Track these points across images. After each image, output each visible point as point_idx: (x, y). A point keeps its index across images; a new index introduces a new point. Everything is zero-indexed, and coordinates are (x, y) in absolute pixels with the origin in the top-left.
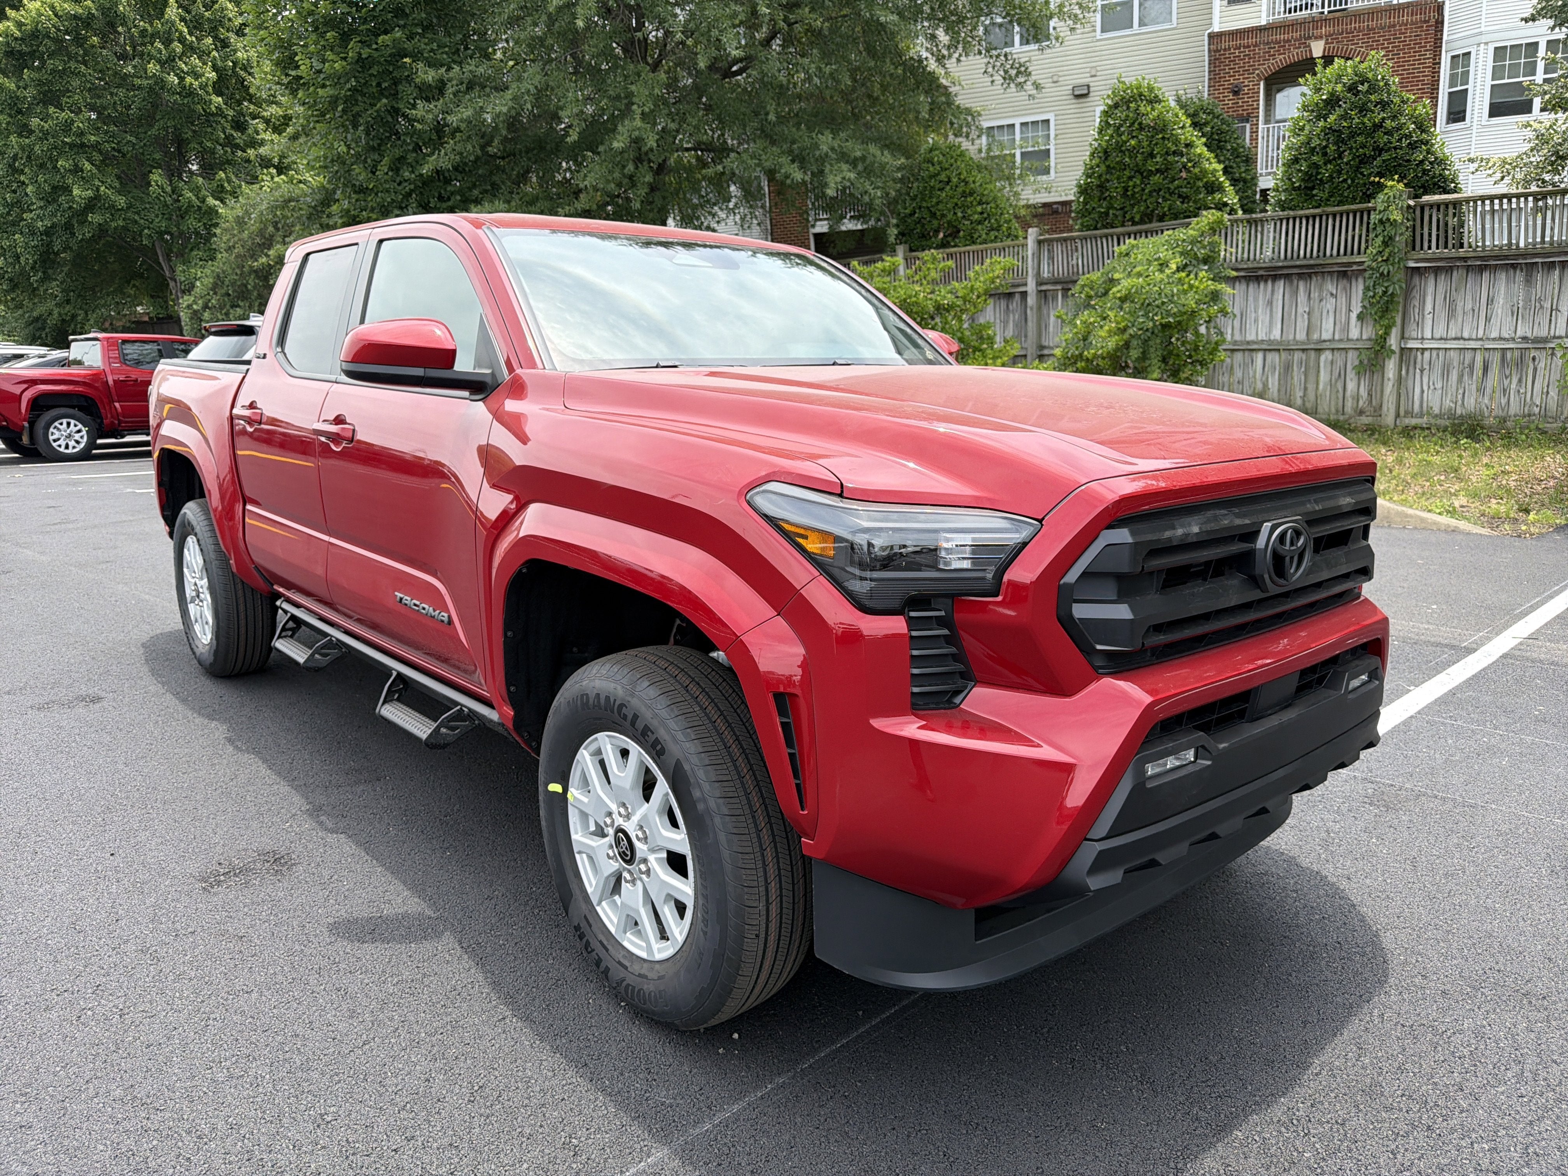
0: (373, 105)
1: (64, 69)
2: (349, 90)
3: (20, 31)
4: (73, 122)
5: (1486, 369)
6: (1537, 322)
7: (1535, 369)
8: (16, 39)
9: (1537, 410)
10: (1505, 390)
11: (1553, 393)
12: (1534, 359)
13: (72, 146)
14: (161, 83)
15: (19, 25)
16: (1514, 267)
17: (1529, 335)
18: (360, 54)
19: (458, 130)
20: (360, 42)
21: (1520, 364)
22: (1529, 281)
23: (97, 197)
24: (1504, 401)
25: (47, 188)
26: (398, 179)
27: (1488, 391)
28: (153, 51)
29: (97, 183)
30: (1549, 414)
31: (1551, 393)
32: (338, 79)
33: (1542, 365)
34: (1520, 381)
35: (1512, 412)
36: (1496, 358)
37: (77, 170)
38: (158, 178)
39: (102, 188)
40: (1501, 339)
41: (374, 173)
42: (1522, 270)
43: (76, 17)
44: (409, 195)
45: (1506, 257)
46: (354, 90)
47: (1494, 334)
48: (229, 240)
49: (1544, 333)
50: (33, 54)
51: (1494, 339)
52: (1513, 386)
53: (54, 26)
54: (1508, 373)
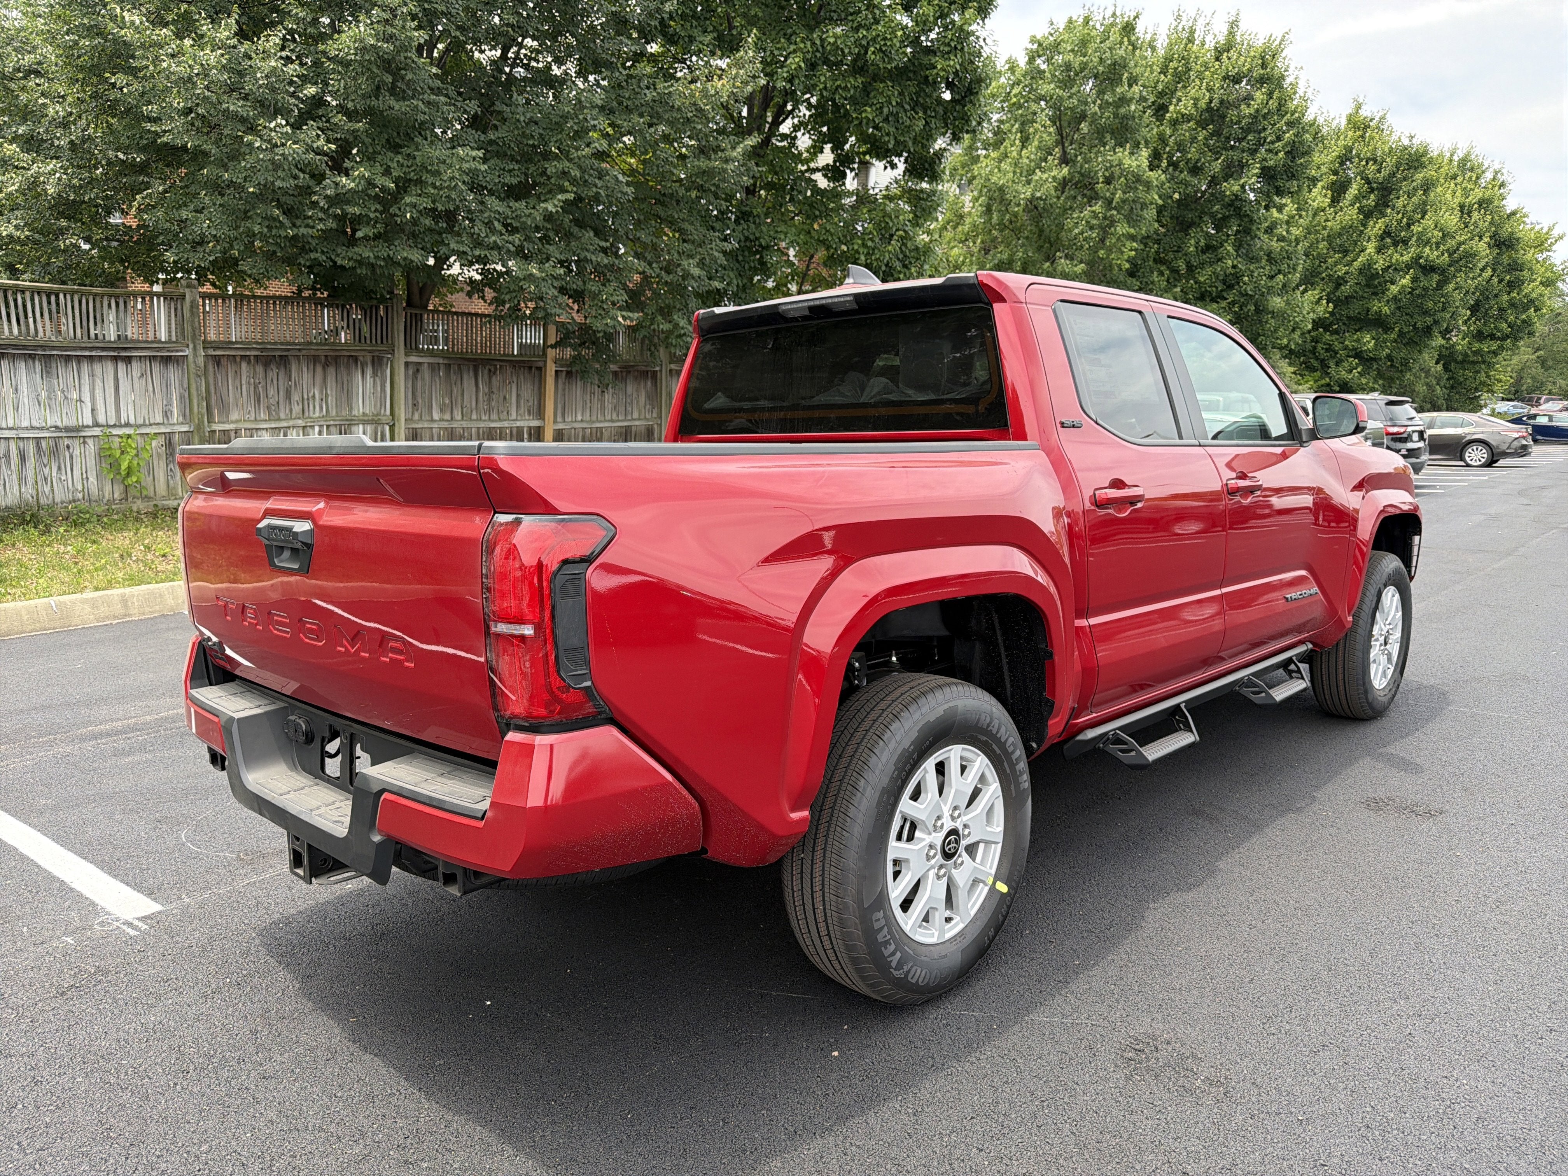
5: (23, 458)
6: (64, 412)
7: (71, 457)
9: (80, 496)
10: (46, 479)
11: (92, 479)
12: (68, 447)
16: (32, 357)
17: (59, 424)
21: (55, 452)
22: (47, 372)
24: (47, 489)
27: (31, 480)
30: (93, 498)
31: (91, 479)
33: (77, 452)
34: (59, 468)
35: (58, 500)
36: (31, 448)
40: (32, 428)
42: (40, 361)
45: (25, 347)
47: (25, 424)
49: (72, 423)
51: (27, 428)
52: (54, 474)
54: (46, 462)
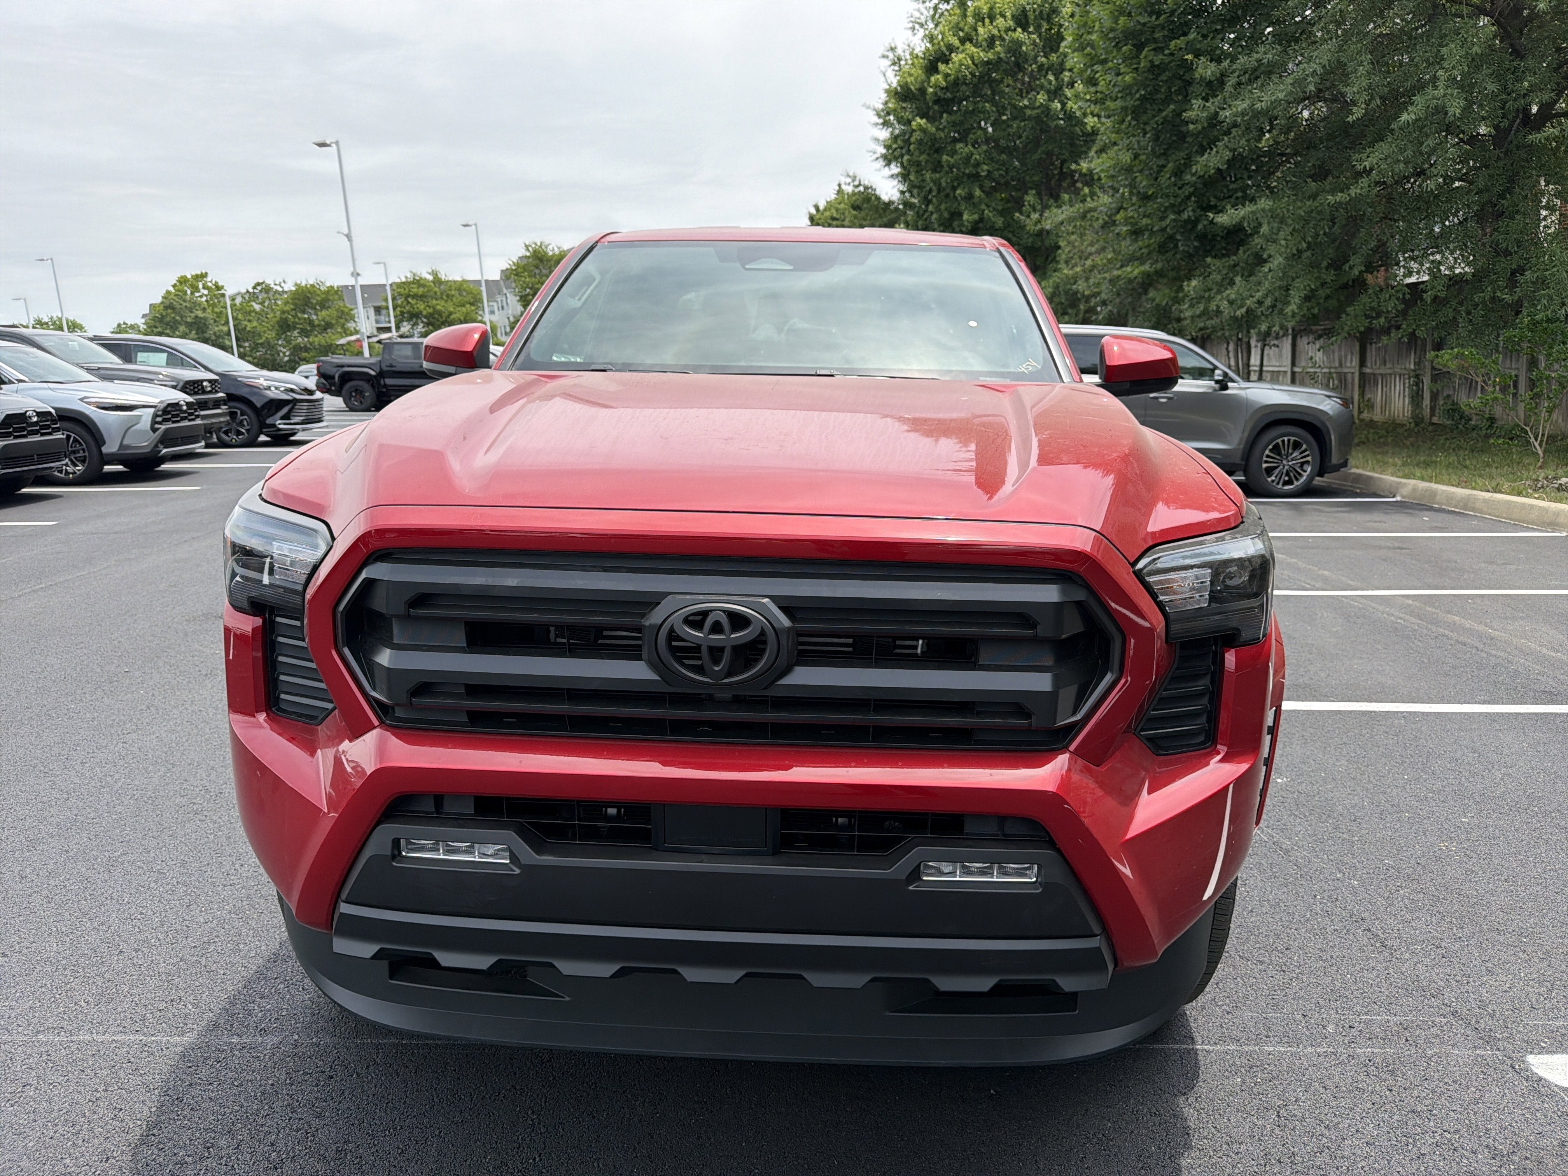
0: (1160, 111)
1: (974, 110)
2: (1138, 99)
3: (946, 81)
4: (972, 154)
8: (942, 89)
13: (970, 176)
14: (1046, 110)
15: (947, 75)
18: (1151, 61)
19: (1235, 125)
20: (1154, 49)
23: (981, 220)
25: (946, 215)
26: (1180, 183)
28: (1046, 84)
29: (983, 207)
32: (1127, 91)
37: (970, 197)
38: (1032, 199)
39: (986, 212)
41: (1156, 179)
43: (988, 63)
44: (1188, 198)
46: (1143, 99)
48: (1070, 252)
50: (952, 101)
53: (970, 73)
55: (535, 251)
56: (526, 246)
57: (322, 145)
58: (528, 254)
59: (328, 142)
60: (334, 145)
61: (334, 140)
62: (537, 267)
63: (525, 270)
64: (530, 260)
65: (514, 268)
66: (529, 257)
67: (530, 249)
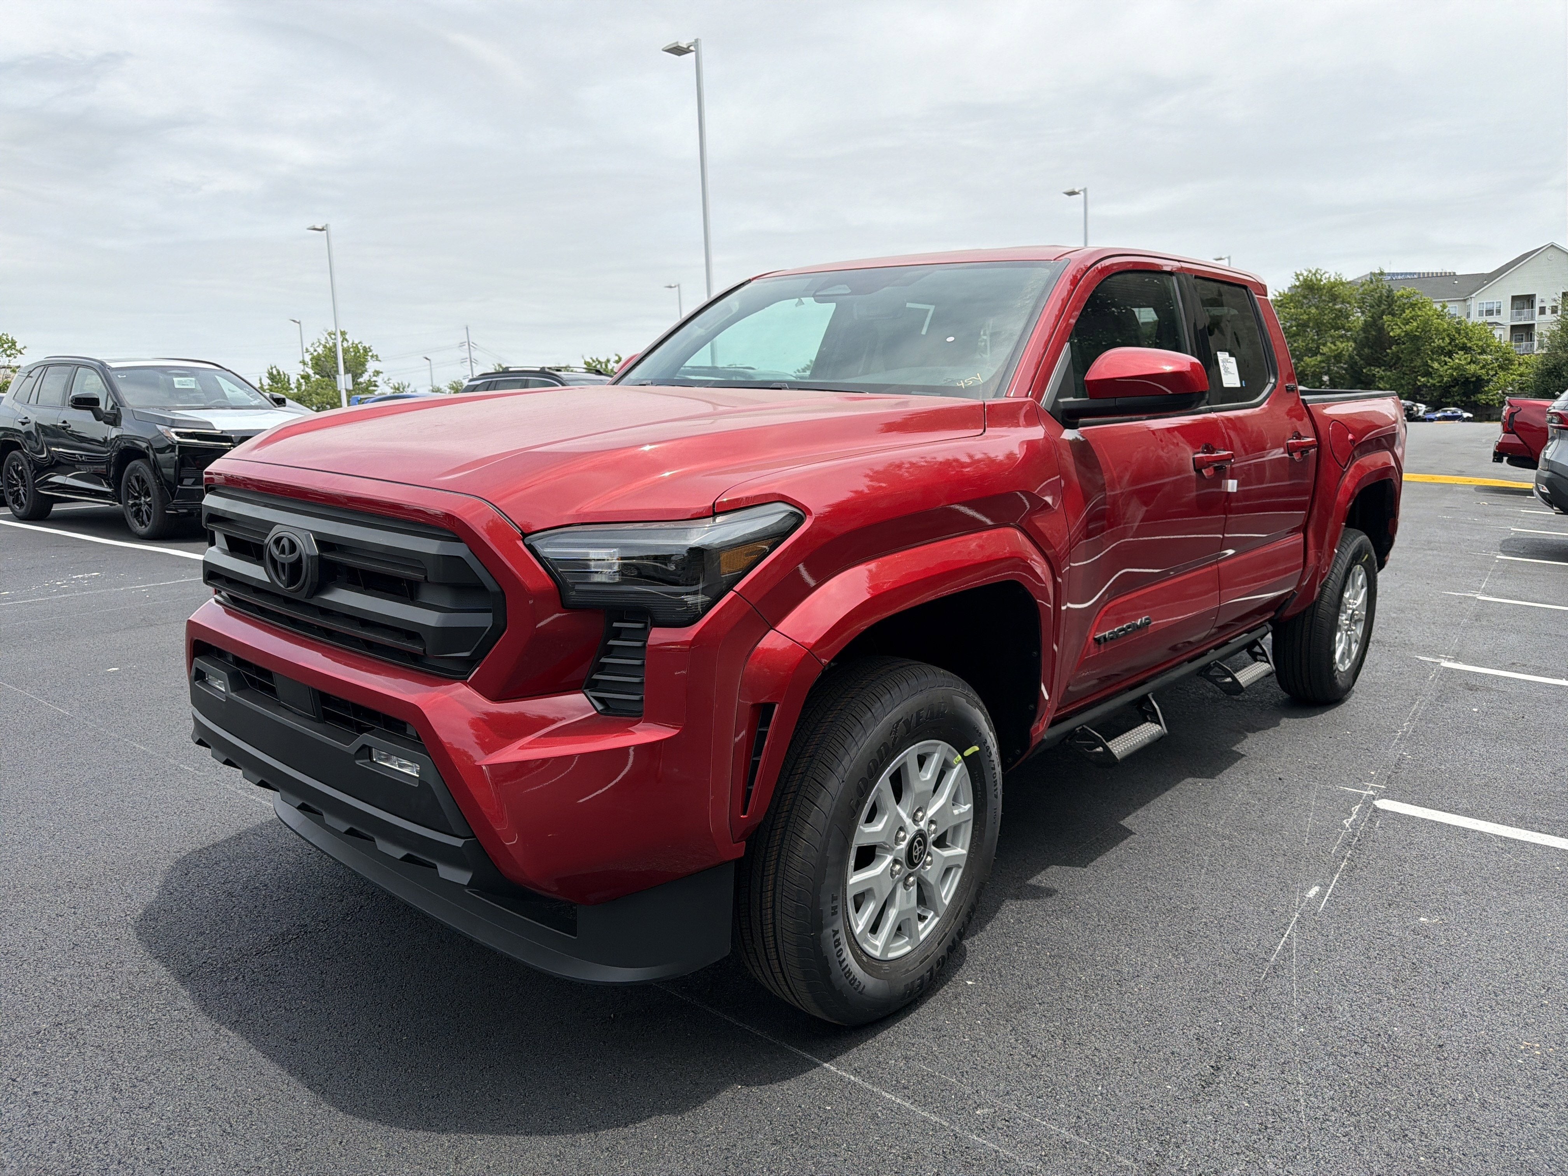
55: (1305, 280)
56: (1297, 275)
57: (1072, 193)
58: (1297, 284)
59: (1077, 190)
60: (1082, 193)
61: (1082, 188)
62: (1305, 297)
63: (1291, 301)
64: (1299, 290)
65: (1279, 299)
66: (1298, 287)
67: (1301, 278)
